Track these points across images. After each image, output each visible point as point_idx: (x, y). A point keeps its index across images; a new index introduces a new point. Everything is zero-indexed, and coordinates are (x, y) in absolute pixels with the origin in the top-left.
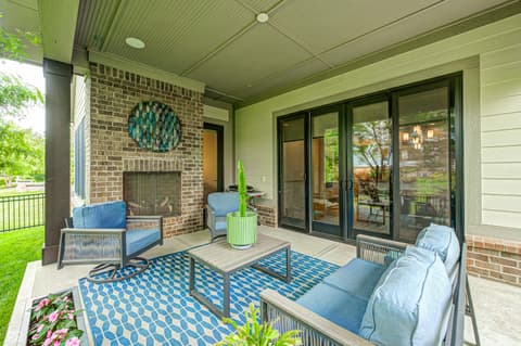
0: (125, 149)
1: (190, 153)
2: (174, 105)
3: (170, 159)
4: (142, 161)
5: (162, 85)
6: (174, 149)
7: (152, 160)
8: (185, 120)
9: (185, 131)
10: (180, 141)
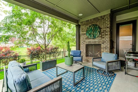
0: (86, 39)
1: (104, 38)
2: (98, 23)
3: (97, 41)
4: (89, 42)
5: (94, 19)
6: (98, 37)
7: (92, 41)
8: (102, 27)
9: (102, 30)
10: (100, 34)
